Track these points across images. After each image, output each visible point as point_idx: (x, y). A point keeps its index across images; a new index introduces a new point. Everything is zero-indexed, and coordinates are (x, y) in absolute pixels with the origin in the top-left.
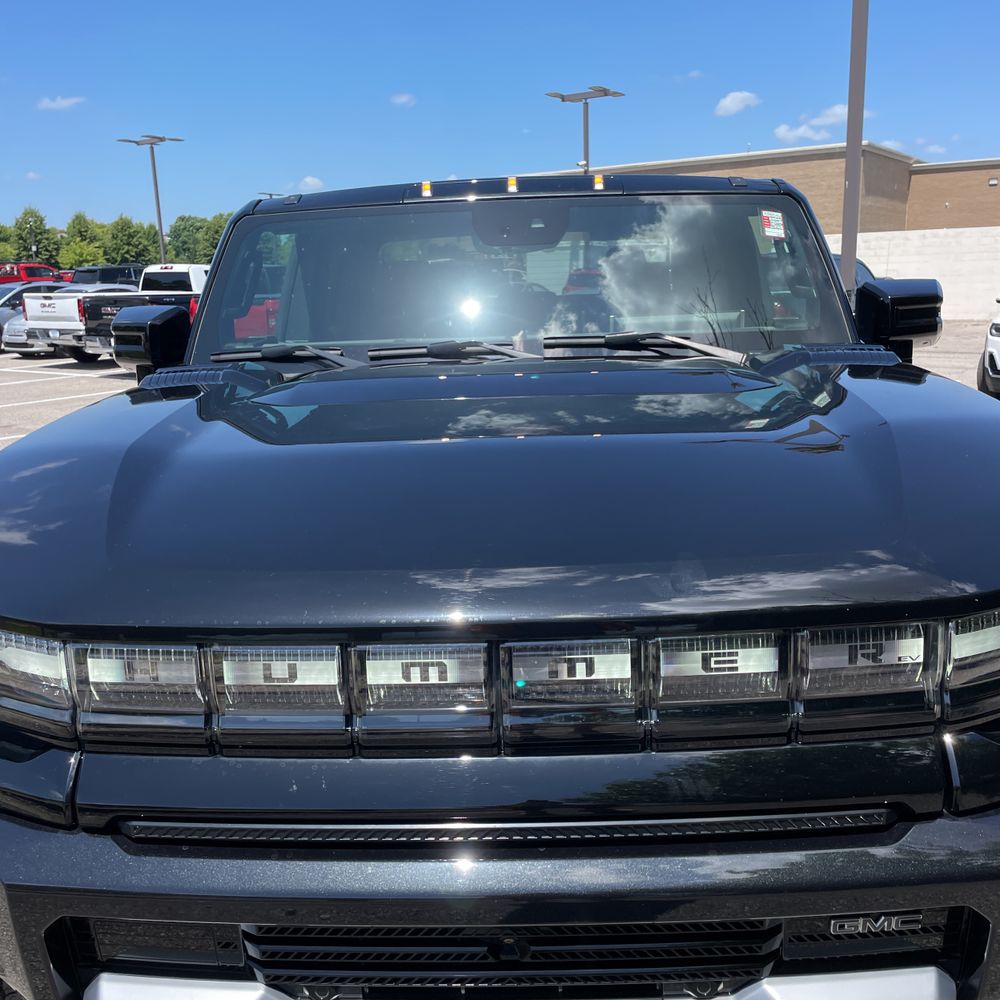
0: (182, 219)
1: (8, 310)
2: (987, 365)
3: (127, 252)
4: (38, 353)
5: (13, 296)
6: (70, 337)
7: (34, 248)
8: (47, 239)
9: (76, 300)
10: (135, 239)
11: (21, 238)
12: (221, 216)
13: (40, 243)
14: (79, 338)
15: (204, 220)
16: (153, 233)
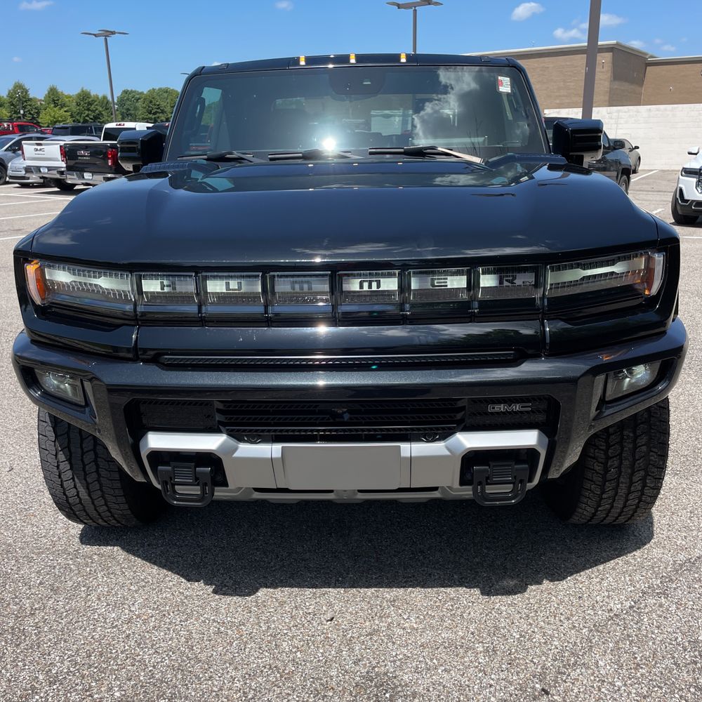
0: (126, 92)
1: (10, 154)
2: (678, 197)
3: (87, 116)
4: (32, 183)
5: (13, 144)
6: (55, 172)
7: (22, 112)
8: (30, 105)
9: (59, 146)
10: (93, 106)
11: (13, 105)
12: (154, 89)
13: (25, 108)
14: (62, 173)
15: (142, 93)
16: (105, 102)
